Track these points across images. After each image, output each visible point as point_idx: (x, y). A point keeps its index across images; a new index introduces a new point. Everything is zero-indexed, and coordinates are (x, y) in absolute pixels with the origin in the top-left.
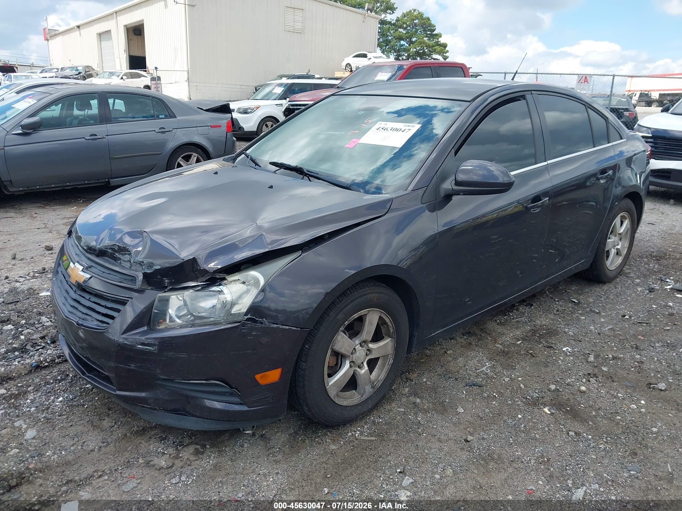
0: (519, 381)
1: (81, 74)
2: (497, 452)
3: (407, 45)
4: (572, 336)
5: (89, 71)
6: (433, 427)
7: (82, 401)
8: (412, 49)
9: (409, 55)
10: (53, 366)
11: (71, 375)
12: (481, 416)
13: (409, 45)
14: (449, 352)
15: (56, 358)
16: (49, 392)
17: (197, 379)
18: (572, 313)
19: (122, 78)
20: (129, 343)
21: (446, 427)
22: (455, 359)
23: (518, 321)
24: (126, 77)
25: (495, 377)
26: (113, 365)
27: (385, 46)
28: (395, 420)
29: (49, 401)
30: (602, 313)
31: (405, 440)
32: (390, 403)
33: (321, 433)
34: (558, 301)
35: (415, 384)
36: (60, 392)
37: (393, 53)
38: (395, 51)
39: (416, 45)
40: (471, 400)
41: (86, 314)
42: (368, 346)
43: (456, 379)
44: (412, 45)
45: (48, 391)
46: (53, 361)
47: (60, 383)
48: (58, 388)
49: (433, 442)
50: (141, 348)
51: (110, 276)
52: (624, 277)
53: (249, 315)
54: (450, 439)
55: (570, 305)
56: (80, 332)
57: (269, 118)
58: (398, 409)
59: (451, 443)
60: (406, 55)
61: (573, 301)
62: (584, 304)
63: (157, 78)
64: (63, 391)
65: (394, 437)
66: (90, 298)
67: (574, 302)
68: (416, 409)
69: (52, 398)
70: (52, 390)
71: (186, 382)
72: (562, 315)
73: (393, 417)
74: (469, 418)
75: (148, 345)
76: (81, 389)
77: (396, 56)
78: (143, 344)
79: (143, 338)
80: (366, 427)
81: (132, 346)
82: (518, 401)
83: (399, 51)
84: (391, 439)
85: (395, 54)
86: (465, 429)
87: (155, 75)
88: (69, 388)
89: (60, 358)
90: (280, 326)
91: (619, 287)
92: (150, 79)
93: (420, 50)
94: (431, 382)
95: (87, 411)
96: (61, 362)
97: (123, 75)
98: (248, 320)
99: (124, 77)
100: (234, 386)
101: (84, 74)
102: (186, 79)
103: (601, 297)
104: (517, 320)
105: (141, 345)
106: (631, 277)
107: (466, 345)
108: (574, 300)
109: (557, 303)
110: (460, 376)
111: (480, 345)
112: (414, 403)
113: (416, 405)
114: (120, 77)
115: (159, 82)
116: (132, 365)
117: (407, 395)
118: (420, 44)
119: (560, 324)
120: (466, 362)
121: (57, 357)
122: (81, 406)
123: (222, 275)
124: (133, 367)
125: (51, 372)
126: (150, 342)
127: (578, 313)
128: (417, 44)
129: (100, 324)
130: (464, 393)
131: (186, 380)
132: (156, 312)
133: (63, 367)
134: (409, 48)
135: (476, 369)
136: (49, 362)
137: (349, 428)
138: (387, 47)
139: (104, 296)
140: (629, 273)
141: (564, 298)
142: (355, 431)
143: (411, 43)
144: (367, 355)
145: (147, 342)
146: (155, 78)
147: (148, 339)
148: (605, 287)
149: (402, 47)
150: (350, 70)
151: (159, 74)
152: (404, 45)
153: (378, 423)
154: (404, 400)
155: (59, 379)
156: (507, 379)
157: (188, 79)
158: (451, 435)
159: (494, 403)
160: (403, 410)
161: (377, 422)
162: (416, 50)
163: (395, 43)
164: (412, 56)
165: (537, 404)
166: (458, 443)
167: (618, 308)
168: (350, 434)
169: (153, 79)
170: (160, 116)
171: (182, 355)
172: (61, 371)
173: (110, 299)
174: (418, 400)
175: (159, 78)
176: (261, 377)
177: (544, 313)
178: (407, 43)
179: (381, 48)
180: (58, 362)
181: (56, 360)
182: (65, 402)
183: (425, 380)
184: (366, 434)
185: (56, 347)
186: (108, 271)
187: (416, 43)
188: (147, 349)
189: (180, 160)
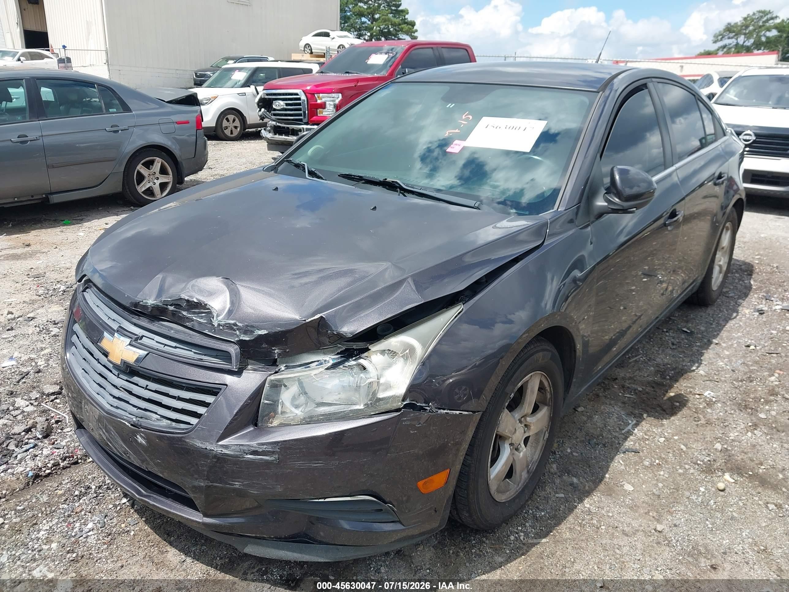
0: (676, 440)
2: (701, 542)
3: (370, 23)
4: (705, 376)
6: (608, 516)
7: (123, 525)
8: (375, 28)
9: (371, 35)
10: (59, 473)
11: (94, 487)
12: (657, 493)
13: (372, 23)
14: (580, 409)
15: (60, 461)
16: (69, 516)
17: (337, 495)
18: (689, 346)
19: (19, 60)
20: (232, 453)
21: (624, 513)
22: (590, 418)
23: (636, 360)
24: (24, 58)
25: (647, 437)
26: (202, 484)
28: (559, 510)
29: (75, 531)
30: (723, 344)
31: (584, 538)
32: (542, 487)
33: (474, 540)
34: (667, 332)
35: (561, 457)
36: (85, 515)
37: (353, 32)
38: (355, 29)
39: (380, 22)
40: (633, 471)
41: (146, 410)
42: (526, 421)
43: (604, 445)
45: (66, 514)
46: (56, 465)
47: (80, 499)
48: (80, 508)
49: (617, 537)
50: (251, 459)
51: (178, 350)
52: (724, 297)
53: (408, 399)
54: (638, 531)
55: (683, 336)
56: (138, 436)
57: (230, 111)
58: (557, 495)
59: (640, 535)
61: (684, 331)
62: (697, 334)
63: (66, 60)
64: (90, 512)
65: (568, 535)
66: (147, 386)
67: (686, 332)
68: (577, 493)
69: (77, 525)
70: (73, 512)
71: (320, 500)
72: (680, 350)
73: (555, 506)
74: (644, 498)
75: (264, 453)
76: (115, 506)
77: (357, 35)
78: (255, 453)
79: (254, 443)
80: (527, 524)
81: (237, 456)
82: (689, 469)
83: (359, 30)
84: (567, 539)
85: (355, 33)
86: (646, 513)
87: (62, 56)
88: (97, 507)
89: (65, 460)
90: (449, 411)
91: (725, 310)
92: (56, 61)
93: (384, 28)
94: (577, 453)
95: (137, 540)
96: (69, 465)
97: (20, 56)
98: (406, 406)
99: (22, 58)
100: (388, 500)
102: (105, 62)
103: (712, 324)
104: (634, 359)
105: (252, 454)
106: (732, 297)
107: (593, 397)
108: (685, 329)
109: (667, 334)
110: (606, 441)
111: (609, 396)
112: (572, 484)
113: (576, 487)
114: (16, 58)
115: (69, 64)
116: (236, 483)
117: (558, 474)
118: (384, 22)
119: (683, 361)
120: (604, 420)
121: (61, 459)
122: (123, 533)
123: (360, 345)
124: (237, 486)
125: (61, 484)
126: (267, 449)
127: (696, 346)
129: (174, 424)
130: (621, 464)
131: (320, 499)
132: (267, 404)
133: (76, 473)
134: (372, 26)
135: (620, 429)
136: (52, 468)
137: (507, 528)
138: (346, 25)
139: (174, 383)
140: (727, 292)
141: (673, 327)
142: (517, 533)
143: (373, 20)
144: (525, 432)
145: (261, 450)
146: (64, 59)
147: (263, 444)
148: (710, 311)
149: (363, 25)
150: (309, 52)
151: (69, 54)
152: (366, 22)
153: (541, 517)
154: (558, 481)
155: (77, 496)
156: (662, 440)
157: (107, 61)
158: (635, 524)
159: (662, 473)
160: (563, 495)
161: (539, 516)
162: (379, 28)
163: (355, 20)
164: (375, 36)
165: (713, 470)
166: (649, 536)
167: (736, 336)
168: (512, 538)
169: (61, 61)
170: (111, 110)
171: (317, 463)
172: (75, 481)
173: (184, 387)
174: (575, 480)
175: (69, 60)
176: (425, 483)
177: (659, 348)
178: (369, 21)
180: (63, 466)
181: (62, 464)
182: (98, 530)
183: (569, 450)
184: (533, 535)
185: (53, 444)
186: (174, 344)
188: (261, 459)
189: (140, 168)
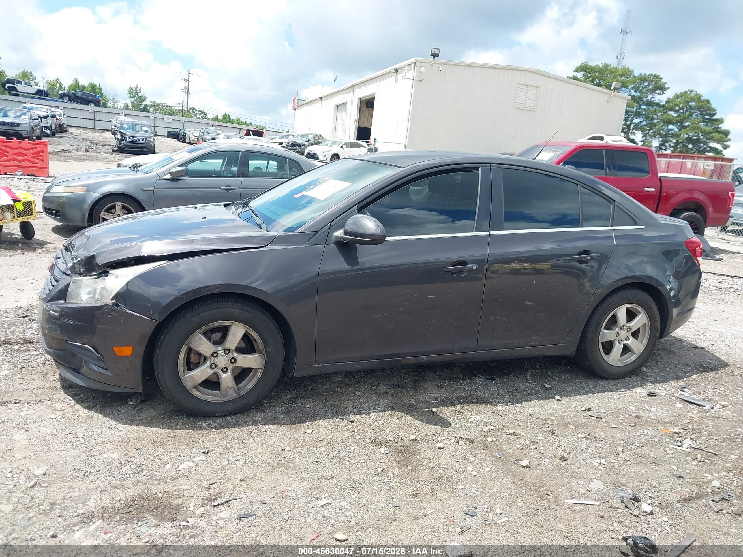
1: (310, 142)
3: (677, 130)
5: (318, 139)
8: (682, 135)
9: (677, 141)
13: (680, 130)
19: (342, 147)
24: (345, 146)
27: (648, 130)
37: (658, 138)
38: (660, 135)
39: (688, 130)
42: (233, 355)
44: (683, 130)
60: (674, 141)
77: (662, 141)
83: (666, 136)
85: (661, 139)
93: (693, 136)
97: (344, 144)
99: (344, 146)
101: (313, 141)
114: (340, 146)
118: (694, 129)
128: (690, 130)
134: (679, 133)
138: (652, 131)
143: (682, 128)
144: (231, 362)
149: (670, 132)
152: (673, 129)
162: (687, 136)
163: (661, 127)
164: (681, 143)
178: (677, 128)
179: (644, 133)
187: (688, 129)
